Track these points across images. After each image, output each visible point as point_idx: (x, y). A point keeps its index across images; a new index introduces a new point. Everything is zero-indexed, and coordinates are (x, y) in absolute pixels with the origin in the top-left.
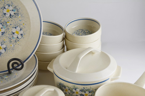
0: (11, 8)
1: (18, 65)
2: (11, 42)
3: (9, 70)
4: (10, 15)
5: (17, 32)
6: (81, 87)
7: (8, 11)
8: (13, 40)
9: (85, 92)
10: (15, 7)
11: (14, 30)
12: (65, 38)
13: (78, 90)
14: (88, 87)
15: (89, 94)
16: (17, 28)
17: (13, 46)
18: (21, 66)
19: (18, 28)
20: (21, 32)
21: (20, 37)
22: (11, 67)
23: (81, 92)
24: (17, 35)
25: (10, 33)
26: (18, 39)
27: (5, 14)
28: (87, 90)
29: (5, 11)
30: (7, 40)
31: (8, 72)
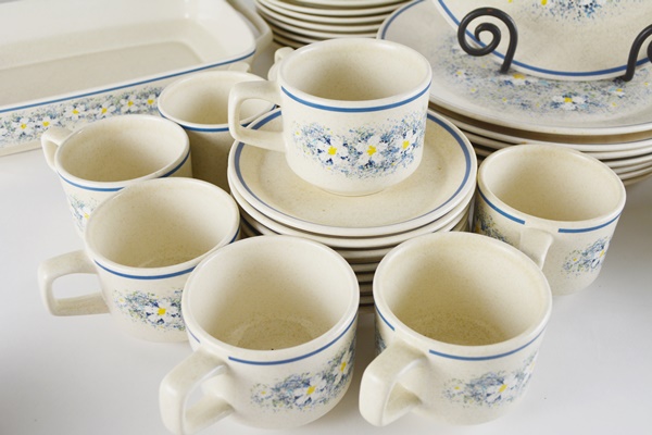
3: (633, 63)
22: (642, 55)
31: (623, 72)
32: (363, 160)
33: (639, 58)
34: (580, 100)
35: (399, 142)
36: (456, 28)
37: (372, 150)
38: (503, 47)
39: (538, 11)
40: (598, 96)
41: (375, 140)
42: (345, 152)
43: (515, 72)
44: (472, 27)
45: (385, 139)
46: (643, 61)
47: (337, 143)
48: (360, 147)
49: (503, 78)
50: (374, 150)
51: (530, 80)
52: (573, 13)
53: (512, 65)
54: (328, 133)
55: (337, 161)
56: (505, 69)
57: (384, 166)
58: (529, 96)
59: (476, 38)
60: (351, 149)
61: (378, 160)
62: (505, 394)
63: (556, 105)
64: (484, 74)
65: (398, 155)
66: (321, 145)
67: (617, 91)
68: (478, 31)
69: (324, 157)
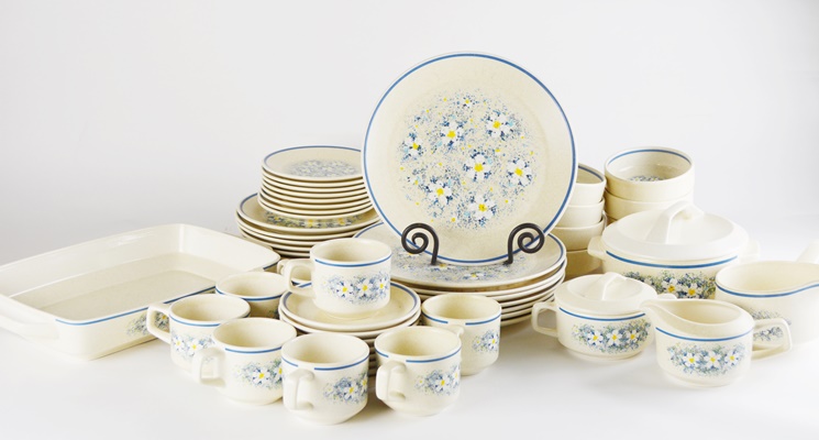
0: (503, 119)
1: (533, 240)
2: (505, 193)
3: (511, 254)
4: (502, 134)
5: (519, 172)
6: (681, 273)
7: (497, 126)
8: (510, 189)
9: (689, 286)
10: (512, 117)
11: (512, 168)
12: (607, 193)
13: (674, 282)
14: (696, 272)
15: (697, 291)
16: (518, 162)
17: (510, 202)
18: (538, 242)
19: (521, 163)
20: (528, 171)
21: (525, 181)
22: (515, 246)
23: (680, 285)
24: (519, 177)
25: (504, 174)
26: (521, 188)
27: (490, 132)
28: (693, 281)
29: (490, 126)
30: (497, 190)
31: (507, 258)
32: (361, 294)
33: (514, 249)
34: (481, 275)
35: (378, 284)
36: (400, 238)
37: (365, 288)
38: (430, 248)
39: (451, 226)
40: (492, 272)
41: (367, 282)
42: (351, 289)
43: (441, 264)
44: (409, 236)
45: (371, 282)
46: (517, 252)
47: (347, 285)
48: (359, 286)
49: (433, 267)
50: (366, 288)
51: (451, 267)
52: (472, 225)
53: (438, 259)
54: (342, 279)
55: (347, 295)
56: (434, 262)
57: (371, 298)
58: (450, 275)
59: (414, 243)
60: (355, 288)
61: (368, 294)
62: (445, 387)
63: (466, 278)
64: (421, 266)
65: (378, 291)
66: (339, 287)
67: (505, 269)
68: (413, 239)
69: (340, 294)
